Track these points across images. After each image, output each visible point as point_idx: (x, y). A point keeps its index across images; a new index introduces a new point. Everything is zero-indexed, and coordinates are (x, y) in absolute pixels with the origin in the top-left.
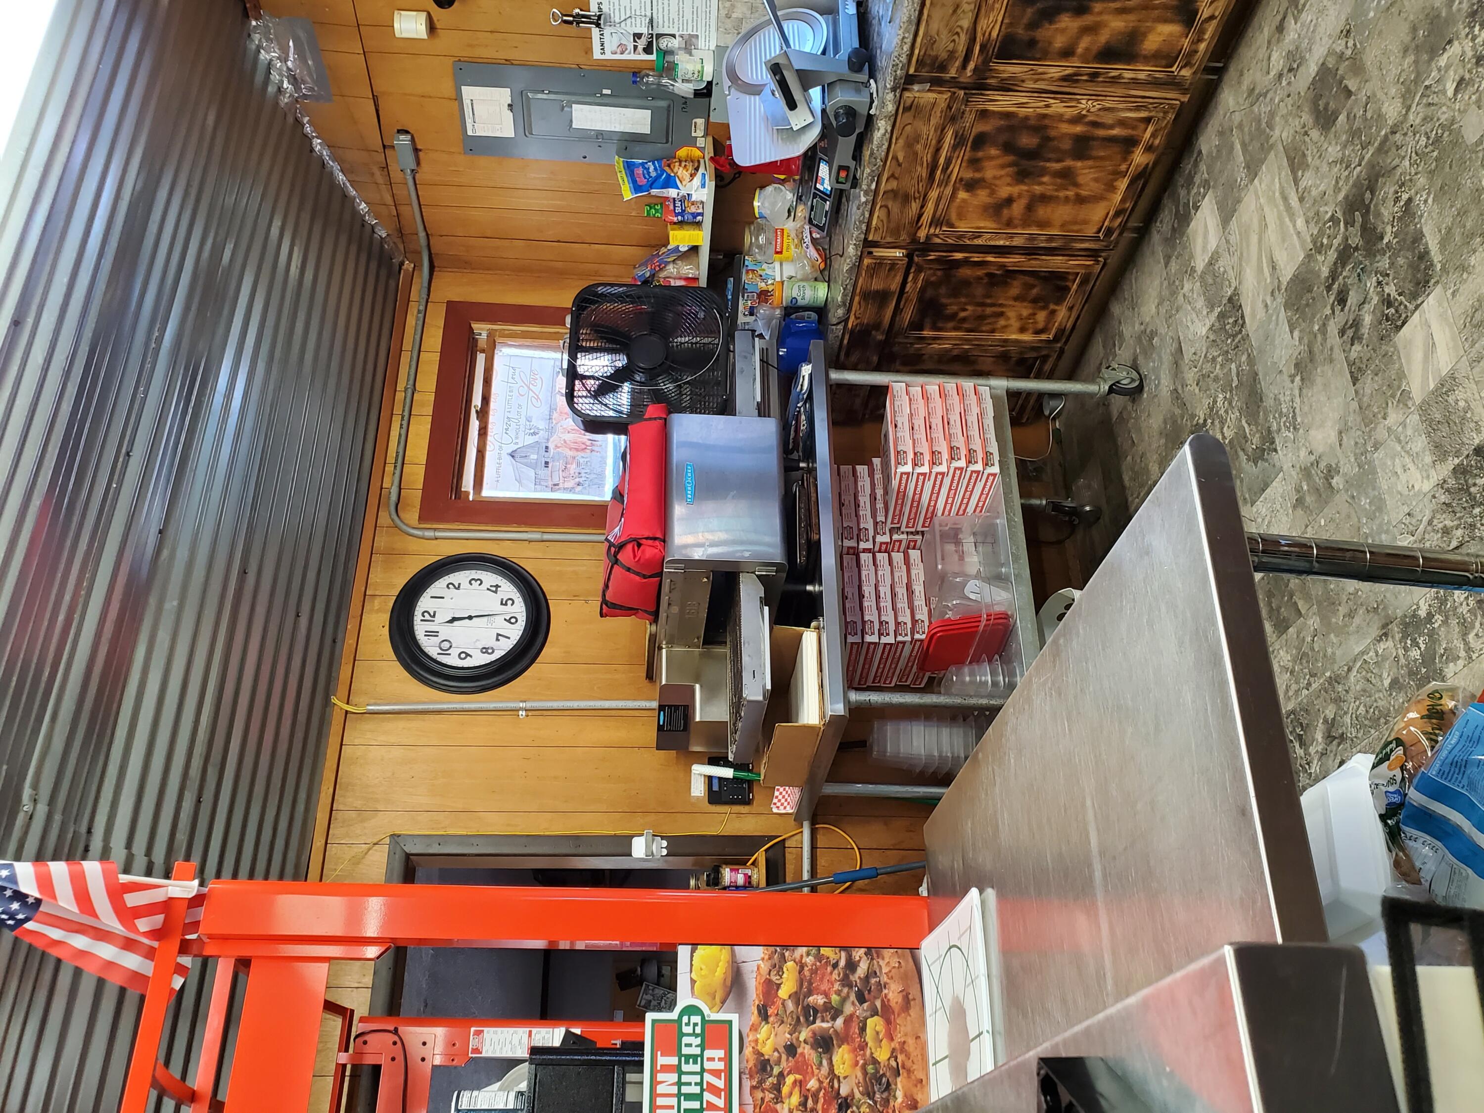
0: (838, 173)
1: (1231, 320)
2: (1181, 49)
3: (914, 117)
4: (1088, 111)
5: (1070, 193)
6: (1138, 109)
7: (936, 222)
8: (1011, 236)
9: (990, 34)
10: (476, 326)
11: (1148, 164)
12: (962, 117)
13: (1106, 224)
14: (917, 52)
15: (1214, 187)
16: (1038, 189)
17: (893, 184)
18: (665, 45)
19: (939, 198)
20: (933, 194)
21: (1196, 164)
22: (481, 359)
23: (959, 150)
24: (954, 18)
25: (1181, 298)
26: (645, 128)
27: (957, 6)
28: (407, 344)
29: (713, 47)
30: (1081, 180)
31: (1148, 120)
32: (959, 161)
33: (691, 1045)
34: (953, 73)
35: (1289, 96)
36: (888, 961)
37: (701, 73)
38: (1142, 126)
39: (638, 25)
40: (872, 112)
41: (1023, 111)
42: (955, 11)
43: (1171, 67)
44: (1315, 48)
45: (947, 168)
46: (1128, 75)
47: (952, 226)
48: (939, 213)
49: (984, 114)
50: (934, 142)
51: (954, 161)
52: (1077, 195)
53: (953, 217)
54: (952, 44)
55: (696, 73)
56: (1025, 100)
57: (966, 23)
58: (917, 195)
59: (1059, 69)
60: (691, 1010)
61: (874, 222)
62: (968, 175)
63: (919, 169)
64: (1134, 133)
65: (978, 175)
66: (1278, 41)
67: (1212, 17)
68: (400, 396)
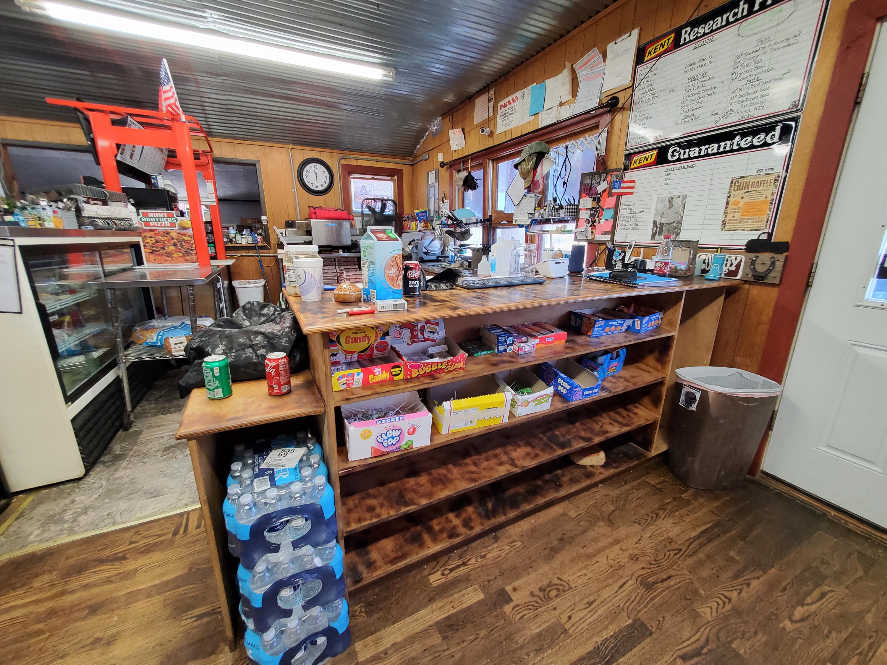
10: (396, 177)
22: (390, 178)
28: (389, 159)
33: (170, 220)
36: (195, 257)
60: (177, 220)
68: (375, 158)
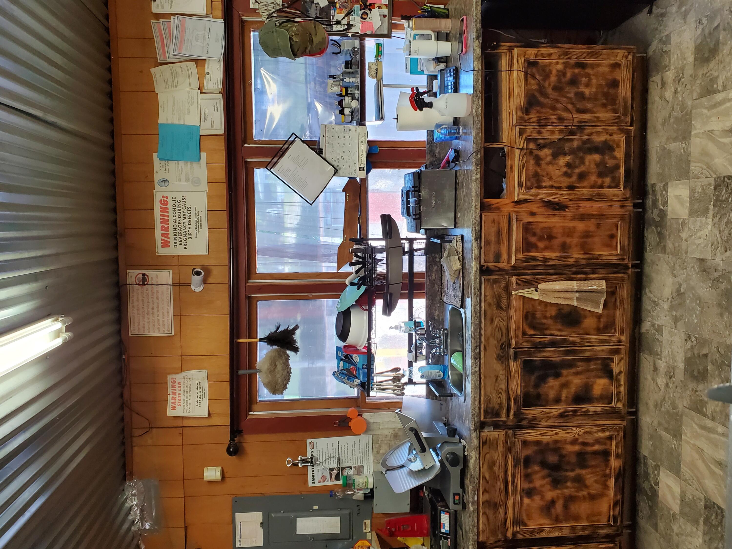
0: (454, 498)
1: (713, 517)
2: (613, 393)
3: (489, 448)
4: (578, 435)
5: (585, 493)
6: (603, 430)
7: (517, 522)
8: (561, 529)
9: (517, 392)
11: (620, 467)
12: (514, 446)
13: (611, 513)
14: (482, 406)
15: (661, 464)
16: (567, 492)
17: (486, 497)
18: (346, 474)
19: (514, 504)
20: (510, 503)
21: (645, 464)
23: (517, 468)
24: (497, 384)
25: (675, 538)
26: (337, 530)
27: (497, 377)
29: (371, 472)
30: (588, 482)
31: (610, 438)
32: (519, 476)
34: (504, 418)
35: (676, 387)
37: (367, 483)
38: (609, 442)
39: (332, 463)
40: (466, 453)
41: (546, 439)
42: (496, 380)
43: (611, 403)
44: (677, 358)
45: (514, 482)
46: (592, 409)
47: (525, 525)
48: (516, 515)
49: (525, 443)
50: (503, 464)
51: (516, 476)
52: (589, 494)
53: (525, 517)
54: (499, 399)
55: (365, 483)
56: (544, 431)
57: (504, 386)
58: (501, 503)
59: (556, 410)
61: (481, 527)
62: (526, 486)
63: (499, 484)
64: (606, 447)
65: (531, 486)
66: (657, 374)
67: (620, 372)
